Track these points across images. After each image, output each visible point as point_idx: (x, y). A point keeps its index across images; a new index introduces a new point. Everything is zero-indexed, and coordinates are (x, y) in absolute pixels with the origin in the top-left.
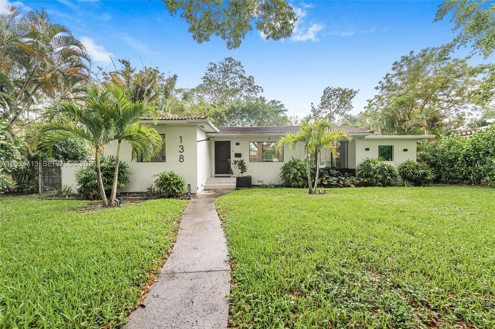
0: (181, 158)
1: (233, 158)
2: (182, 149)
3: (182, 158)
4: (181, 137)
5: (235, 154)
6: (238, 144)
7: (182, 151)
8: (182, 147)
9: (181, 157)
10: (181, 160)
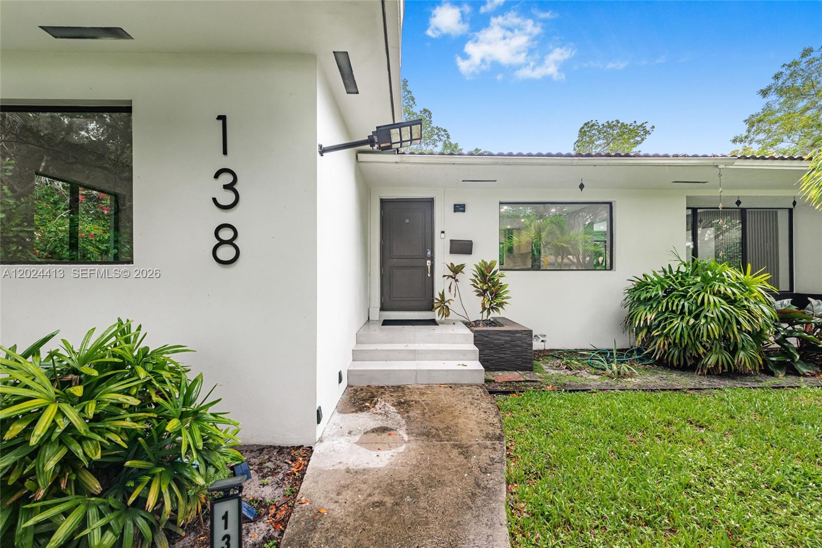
0: (222, 242)
1: (443, 258)
2: (229, 187)
3: (230, 242)
4: (222, 118)
5: (452, 242)
6: (459, 208)
7: (227, 198)
8: (227, 179)
9: (226, 234)
10: (226, 253)
